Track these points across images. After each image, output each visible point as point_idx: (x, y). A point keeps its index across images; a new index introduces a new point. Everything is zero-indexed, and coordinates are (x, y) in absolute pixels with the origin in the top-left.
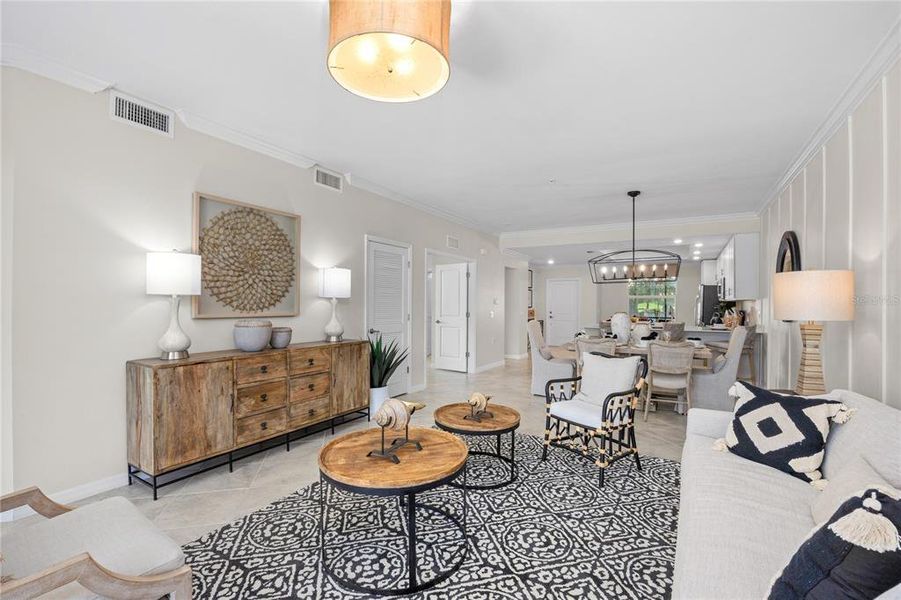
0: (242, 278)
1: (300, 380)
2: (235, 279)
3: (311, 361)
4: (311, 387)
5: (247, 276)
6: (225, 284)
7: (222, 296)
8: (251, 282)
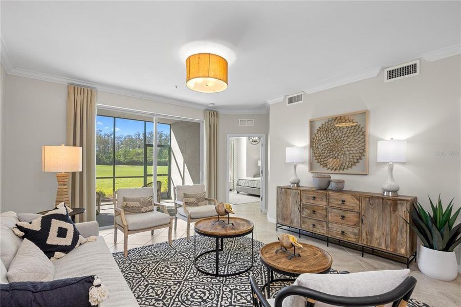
0: (332, 153)
1: (335, 210)
2: (328, 154)
3: (343, 201)
4: (343, 217)
5: (334, 152)
6: (323, 157)
7: (322, 163)
8: (336, 155)
